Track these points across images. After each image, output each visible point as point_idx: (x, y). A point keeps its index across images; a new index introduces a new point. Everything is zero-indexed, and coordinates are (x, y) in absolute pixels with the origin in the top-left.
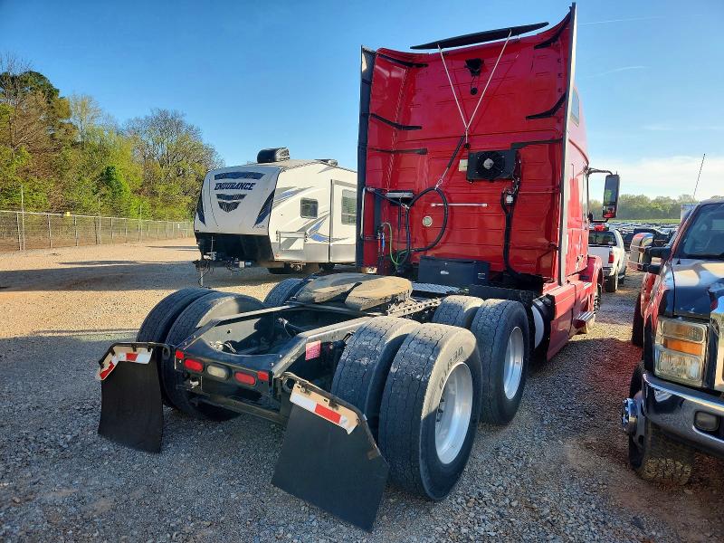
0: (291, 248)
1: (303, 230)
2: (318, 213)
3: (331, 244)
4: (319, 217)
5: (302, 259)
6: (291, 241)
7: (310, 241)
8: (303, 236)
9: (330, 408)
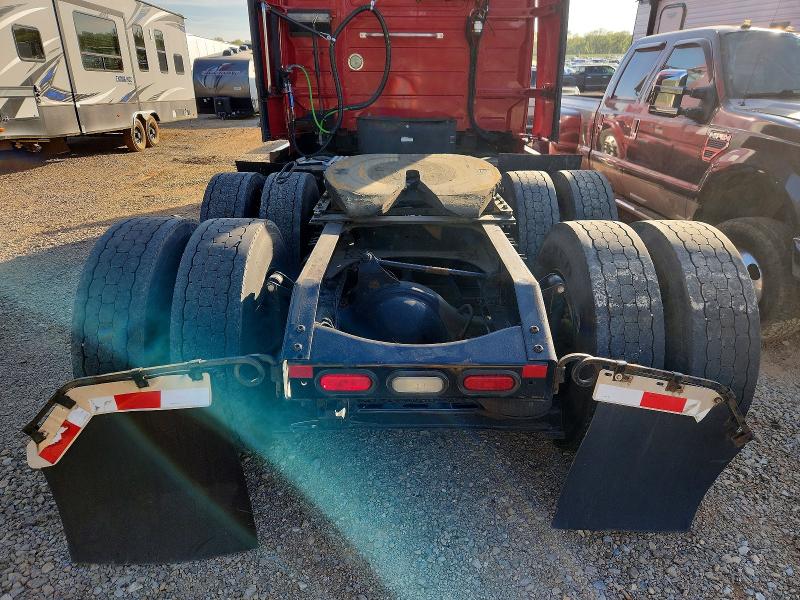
0: (17, 117)
1: (29, 83)
2: (46, 53)
3: (78, 105)
4: (48, 59)
5: (42, 134)
6: (15, 103)
7: (45, 101)
8: (31, 92)
9: (669, 393)
